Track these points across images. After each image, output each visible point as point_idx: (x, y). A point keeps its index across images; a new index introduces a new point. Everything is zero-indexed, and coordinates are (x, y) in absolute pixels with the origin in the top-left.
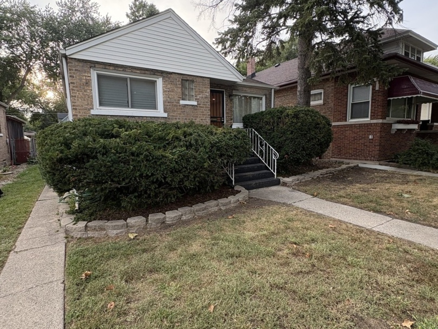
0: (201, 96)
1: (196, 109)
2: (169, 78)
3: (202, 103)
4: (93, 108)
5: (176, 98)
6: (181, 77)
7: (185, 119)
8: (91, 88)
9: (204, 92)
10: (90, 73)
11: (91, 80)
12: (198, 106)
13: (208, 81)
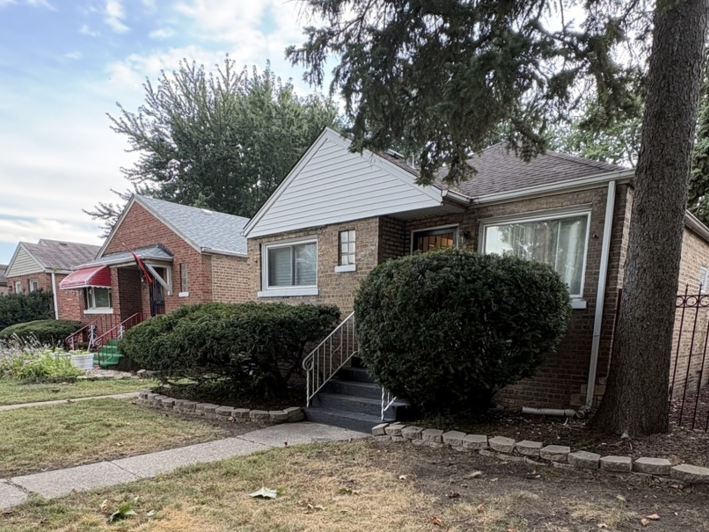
0: (363, 253)
1: (355, 278)
2: (324, 235)
3: (365, 266)
4: (261, 290)
5: (331, 264)
6: (337, 228)
7: (341, 296)
8: (259, 267)
9: (369, 244)
10: (260, 250)
11: (261, 258)
12: (359, 271)
13: (376, 222)
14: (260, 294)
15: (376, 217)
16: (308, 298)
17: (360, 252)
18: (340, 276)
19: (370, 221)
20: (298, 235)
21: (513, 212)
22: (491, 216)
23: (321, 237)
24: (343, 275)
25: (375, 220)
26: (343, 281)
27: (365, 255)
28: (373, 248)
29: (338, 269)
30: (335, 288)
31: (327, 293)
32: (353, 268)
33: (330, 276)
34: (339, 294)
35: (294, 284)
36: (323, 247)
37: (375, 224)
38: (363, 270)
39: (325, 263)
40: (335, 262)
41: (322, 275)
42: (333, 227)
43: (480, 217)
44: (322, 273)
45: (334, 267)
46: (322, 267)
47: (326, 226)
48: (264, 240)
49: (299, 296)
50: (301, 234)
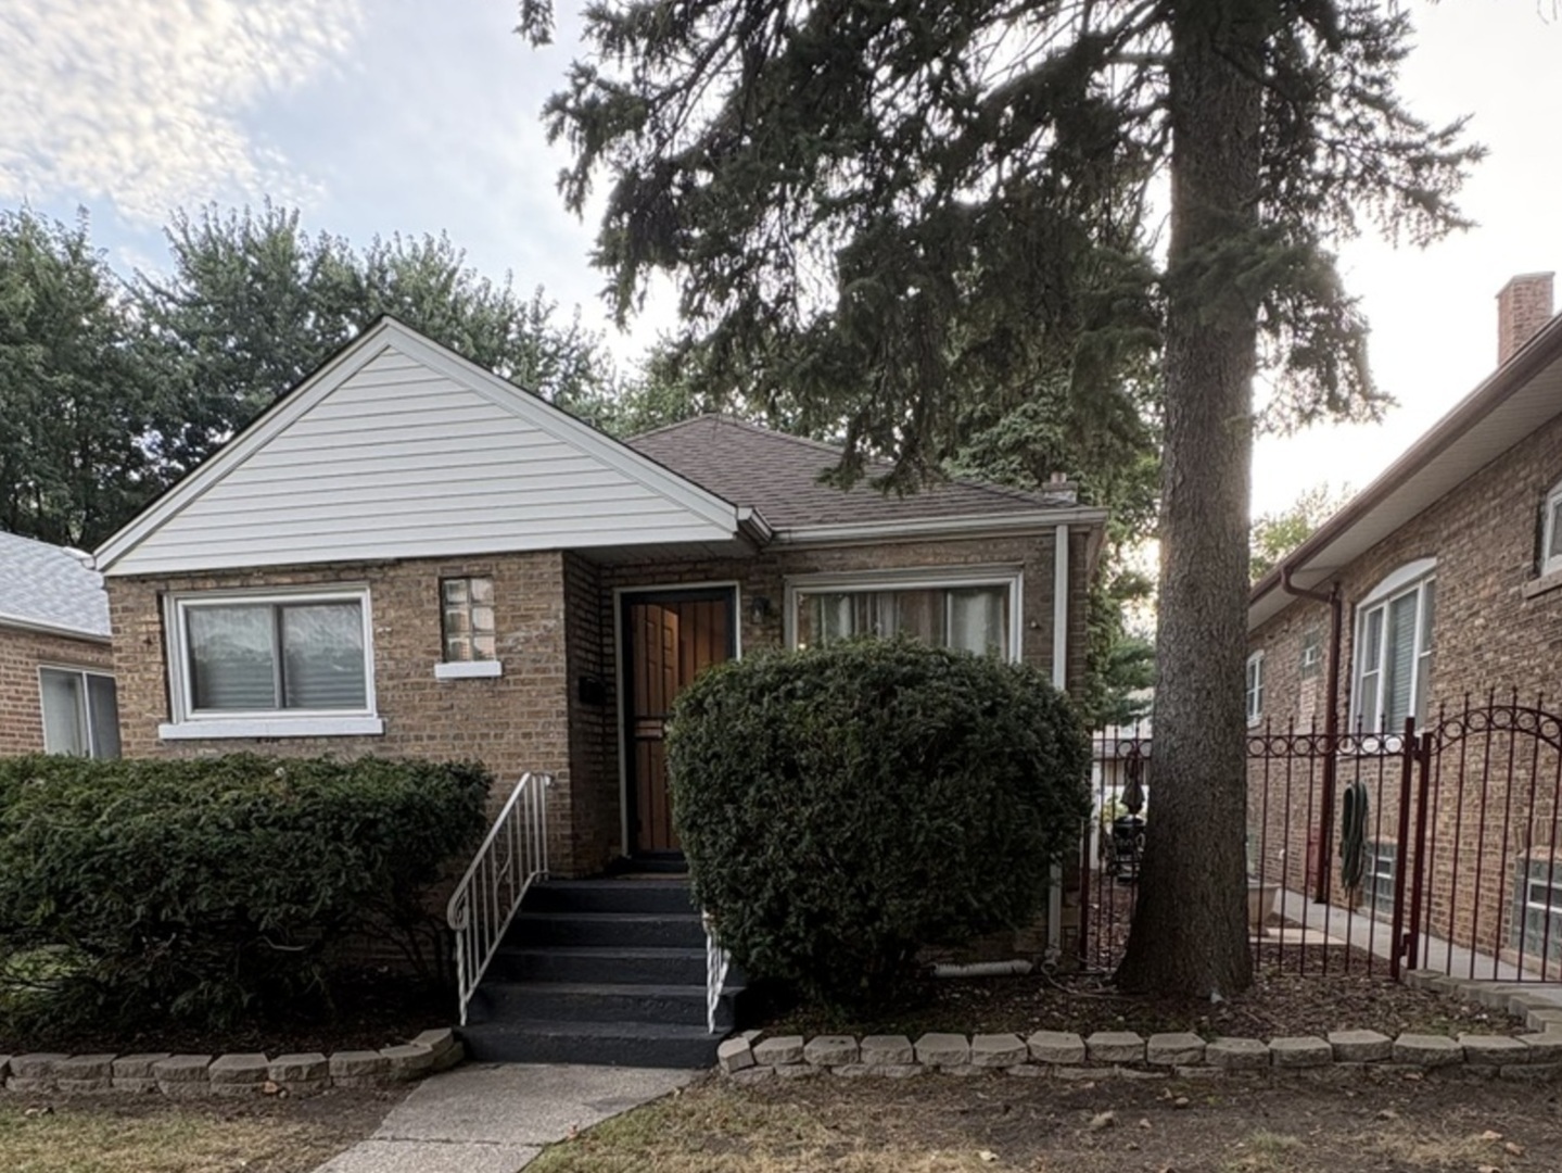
0: (520, 634)
1: (501, 694)
2: (392, 582)
3: (528, 665)
4: (170, 719)
5: (420, 656)
6: (438, 568)
7: (456, 737)
8: (160, 659)
9: (538, 614)
10: (161, 612)
11: (163, 633)
12: (511, 678)
13: (554, 563)
14: (165, 731)
15: (554, 551)
16: (347, 741)
17: (510, 630)
18: (454, 687)
19: (538, 559)
20: (302, 577)
21: (864, 566)
22: (816, 570)
23: (384, 587)
24: (460, 685)
25: (550, 557)
26: (463, 699)
27: (527, 640)
28: (551, 623)
29: (443, 671)
30: (439, 718)
31: (412, 728)
32: (493, 668)
33: (419, 686)
34: (452, 732)
35: (284, 706)
36: (392, 614)
37: (554, 570)
38: (523, 676)
39: (397, 654)
40: (436, 653)
41: (390, 684)
42: (419, 563)
43: (790, 571)
44: (391, 678)
45: (431, 664)
46: (391, 664)
47: (399, 562)
48: (173, 585)
49: (315, 737)
50: (313, 577)
